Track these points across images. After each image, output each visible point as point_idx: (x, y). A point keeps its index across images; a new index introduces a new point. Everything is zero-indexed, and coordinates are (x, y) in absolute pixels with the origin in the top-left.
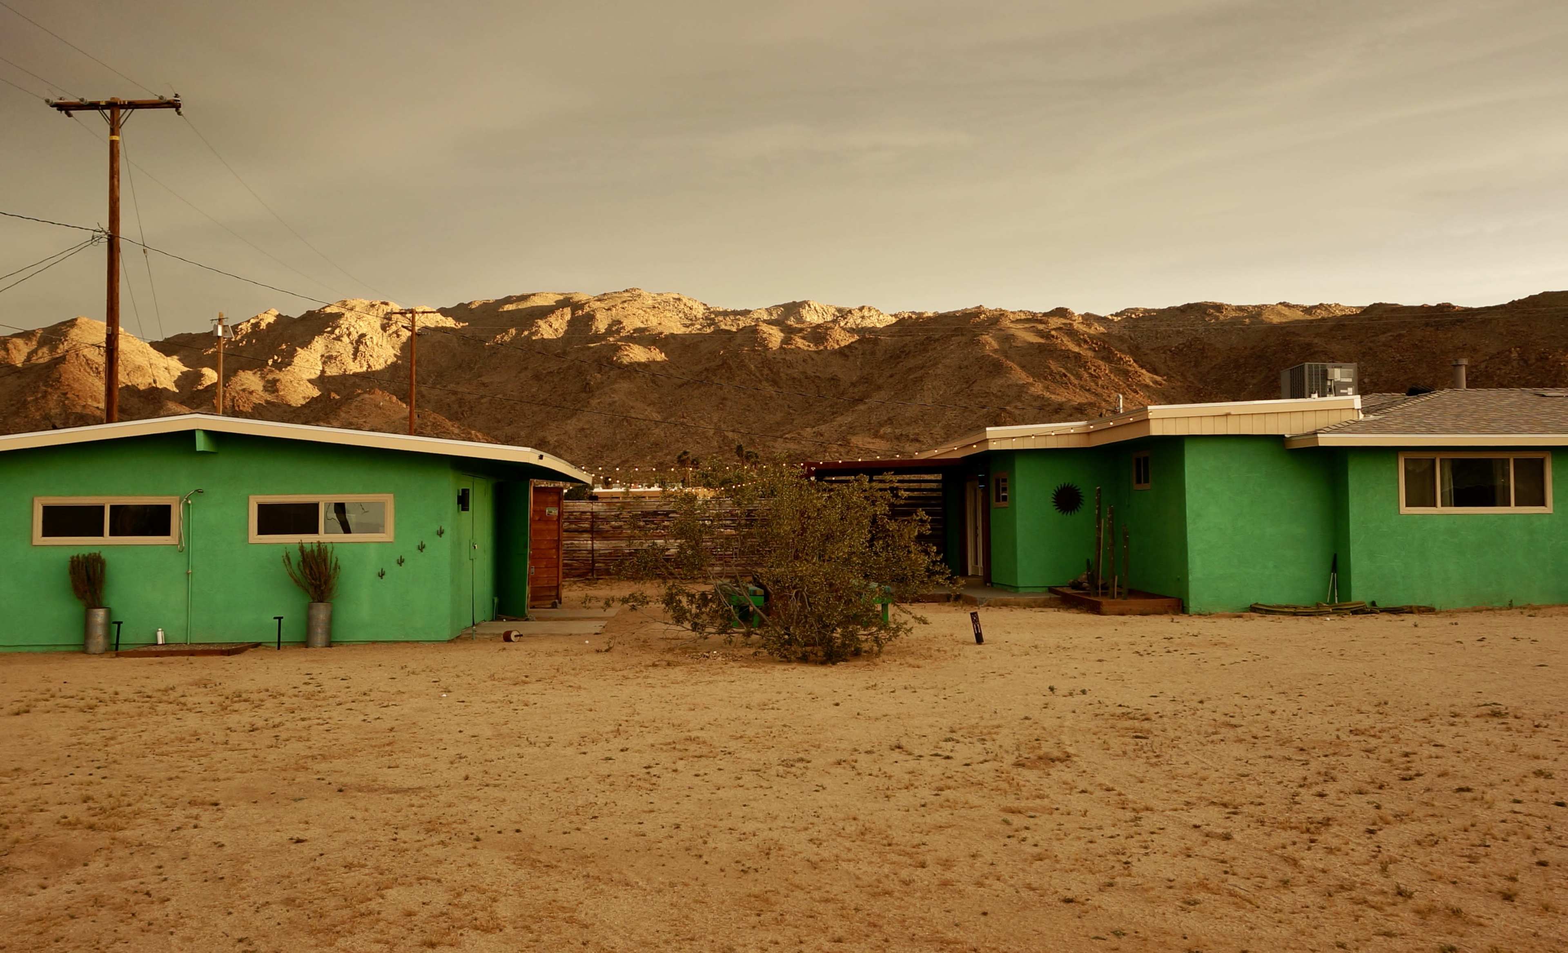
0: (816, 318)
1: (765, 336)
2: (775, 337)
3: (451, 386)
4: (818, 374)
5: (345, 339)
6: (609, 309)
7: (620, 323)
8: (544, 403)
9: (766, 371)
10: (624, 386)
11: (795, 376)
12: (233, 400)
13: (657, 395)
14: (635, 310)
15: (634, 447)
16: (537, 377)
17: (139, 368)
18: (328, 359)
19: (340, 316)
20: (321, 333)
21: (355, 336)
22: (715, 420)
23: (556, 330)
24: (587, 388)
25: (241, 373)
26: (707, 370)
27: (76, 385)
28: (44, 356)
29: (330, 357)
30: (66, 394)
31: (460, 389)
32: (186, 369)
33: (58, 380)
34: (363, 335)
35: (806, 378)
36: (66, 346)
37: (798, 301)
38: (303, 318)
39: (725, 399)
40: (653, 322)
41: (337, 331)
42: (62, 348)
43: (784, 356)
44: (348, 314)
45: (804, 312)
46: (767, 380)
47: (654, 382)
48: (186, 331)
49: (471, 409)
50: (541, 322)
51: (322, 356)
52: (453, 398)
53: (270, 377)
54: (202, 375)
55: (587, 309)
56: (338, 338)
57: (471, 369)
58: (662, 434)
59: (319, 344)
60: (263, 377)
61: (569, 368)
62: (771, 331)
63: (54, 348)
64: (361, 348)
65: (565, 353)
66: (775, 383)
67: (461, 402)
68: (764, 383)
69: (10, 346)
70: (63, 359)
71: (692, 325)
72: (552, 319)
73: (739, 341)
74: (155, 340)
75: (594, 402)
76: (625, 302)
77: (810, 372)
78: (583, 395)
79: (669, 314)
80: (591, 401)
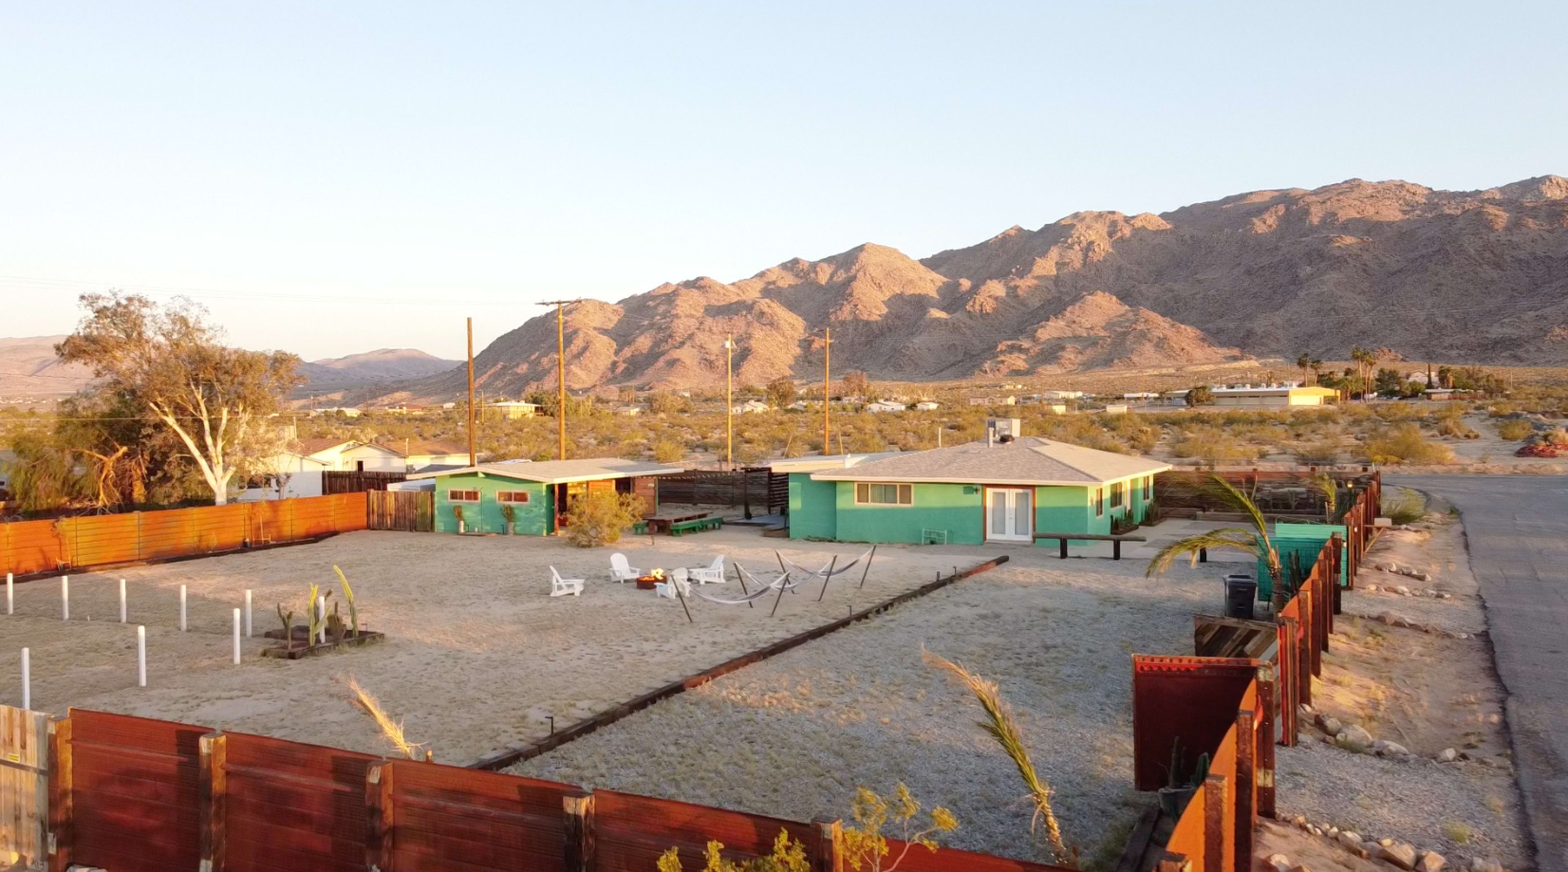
0: (1558, 192)
1: (1490, 217)
2: (1501, 218)
3: (1169, 284)
4: (1550, 254)
5: (1077, 247)
6: (1324, 202)
7: (1336, 214)
8: (1255, 296)
9: (1487, 254)
10: (1333, 276)
11: (1522, 257)
12: (981, 305)
13: (1367, 284)
14: (1350, 202)
15: (1340, 336)
16: (1249, 272)
17: (911, 281)
18: (1060, 265)
19: (1072, 226)
20: (1056, 243)
21: (1084, 244)
22: (1428, 305)
23: (1270, 226)
24: (1296, 281)
25: (989, 282)
26: (1422, 256)
27: (864, 299)
28: (841, 276)
29: (1064, 264)
30: (856, 306)
31: (1176, 287)
32: (945, 280)
33: (851, 295)
34: (1092, 243)
35: (1535, 258)
36: (857, 266)
37: (1538, 176)
38: (1041, 231)
39: (1440, 285)
40: (1370, 212)
41: (1070, 241)
42: (854, 269)
43: (1509, 238)
44: (1079, 226)
45: (1544, 188)
46: (1488, 263)
47: (1365, 271)
48: (949, 248)
49: (1186, 304)
50: (1255, 220)
51: (1057, 263)
52: (1170, 294)
53: (1012, 284)
54: (960, 285)
55: (1301, 203)
56: (1071, 247)
57: (1189, 267)
58: (1371, 322)
59: (1054, 253)
60: (1006, 285)
61: (1280, 262)
62: (1497, 212)
63: (848, 270)
64: (1090, 254)
65: (1277, 248)
66: (1497, 266)
67: (1176, 299)
68: (1485, 267)
69: (818, 269)
70: (854, 278)
71: (1413, 211)
72: (1266, 216)
73: (1460, 224)
74: (924, 257)
75: (1302, 294)
76: (1341, 193)
77: (1540, 253)
78: (1292, 287)
79: (1388, 202)
80: (1299, 293)
